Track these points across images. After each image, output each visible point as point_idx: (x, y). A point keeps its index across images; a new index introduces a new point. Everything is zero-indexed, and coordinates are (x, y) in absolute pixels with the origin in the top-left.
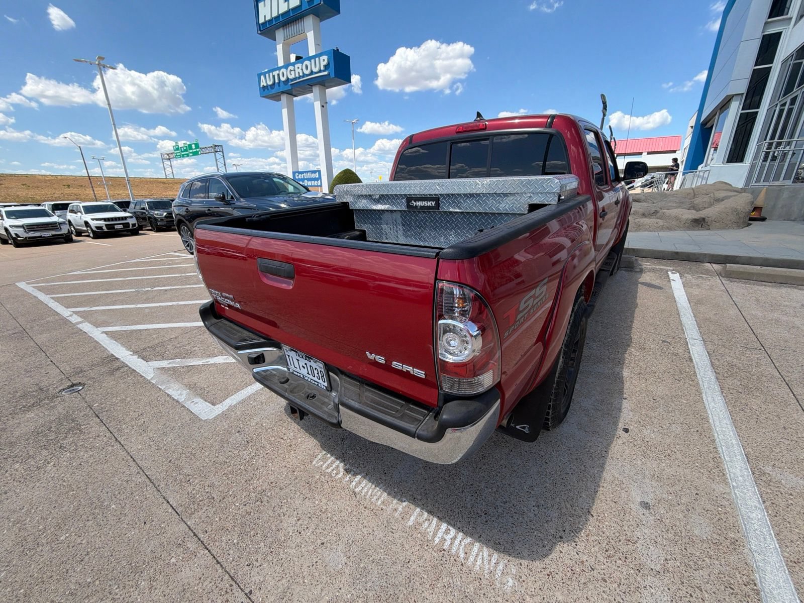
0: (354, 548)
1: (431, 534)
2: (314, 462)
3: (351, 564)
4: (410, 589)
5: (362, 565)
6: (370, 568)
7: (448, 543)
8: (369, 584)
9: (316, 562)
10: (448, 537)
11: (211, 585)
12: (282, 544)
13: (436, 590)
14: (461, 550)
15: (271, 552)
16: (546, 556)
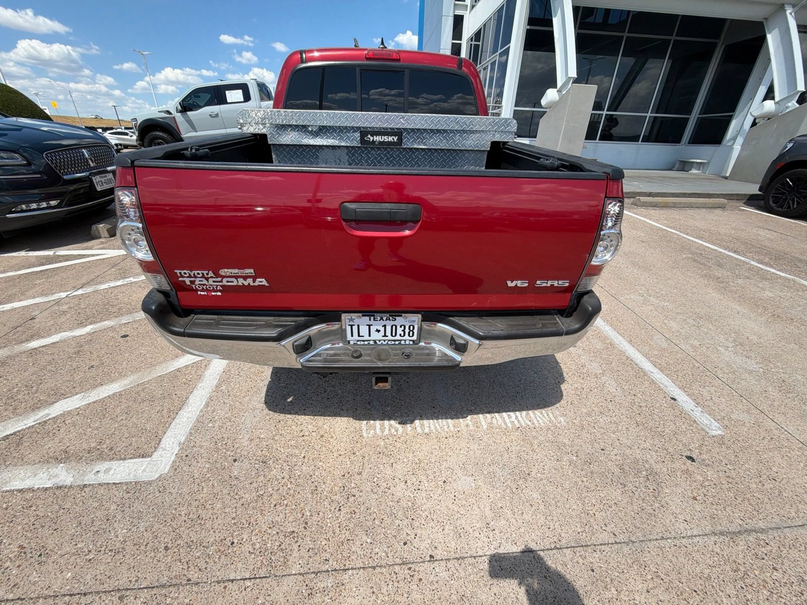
0: (469, 467)
1: (503, 424)
2: (365, 435)
3: (477, 477)
4: (525, 462)
5: (486, 473)
6: (491, 470)
7: (516, 422)
8: (502, 478)
9: (455, 496)
10: (513, 419)
11: (390, 586)
12: (414, 507)
13: (537, 451)
14: (526, 421)
15: (413, 519)
16: (562, 395)
